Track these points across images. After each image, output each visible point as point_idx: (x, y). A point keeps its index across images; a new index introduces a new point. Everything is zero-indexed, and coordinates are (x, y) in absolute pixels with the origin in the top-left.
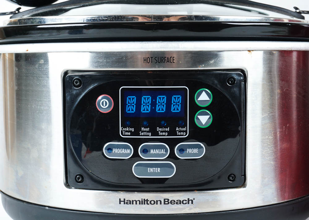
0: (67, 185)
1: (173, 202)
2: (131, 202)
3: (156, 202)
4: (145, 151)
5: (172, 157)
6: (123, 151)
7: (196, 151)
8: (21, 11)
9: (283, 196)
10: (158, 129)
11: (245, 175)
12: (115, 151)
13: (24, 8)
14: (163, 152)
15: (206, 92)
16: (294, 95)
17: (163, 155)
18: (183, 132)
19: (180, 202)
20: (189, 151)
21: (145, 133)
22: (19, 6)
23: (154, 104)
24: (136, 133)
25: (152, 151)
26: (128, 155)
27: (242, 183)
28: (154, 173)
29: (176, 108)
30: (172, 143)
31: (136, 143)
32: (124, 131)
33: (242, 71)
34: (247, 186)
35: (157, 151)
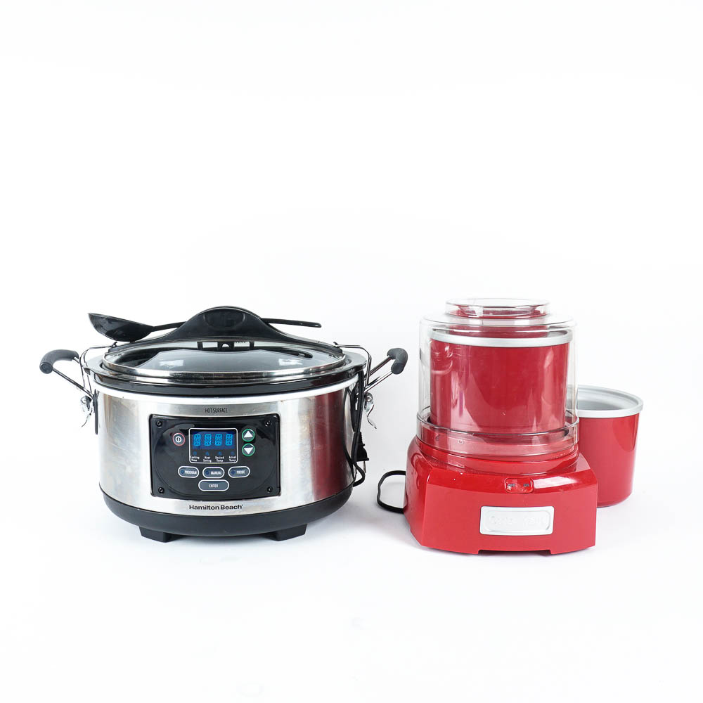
0: (153, 494)
1: (227, 508)
2: (198, 508)
3: (215, 508)
4: (208, 472)
5: (226, 477)
6: (192, 473)
7: (243, 472)
8: (117, 344)
9: (317, 498)
10: (216, 457)
11: (280, 487)
12: (186, 472)
13: (119, 343)
14: (220, 473)
15: (251, 432)
16: (328, 428)
17: (220, 476)
18: (234, 460)
19: (233, 508)
20: (238, 472)
21: (207, 460)
22: (115, 341)
23: (213, 440)
24: (201, 460)
25: (212, 473)
26: (195, 475)
27: (278, 493)
28: (214, 487)
29: (229, 443)
30: (226, 467)
31: (201, 467)
32: (193, 459)
33: (277, 415)
34: (282, 494)
35: (216, 473)
